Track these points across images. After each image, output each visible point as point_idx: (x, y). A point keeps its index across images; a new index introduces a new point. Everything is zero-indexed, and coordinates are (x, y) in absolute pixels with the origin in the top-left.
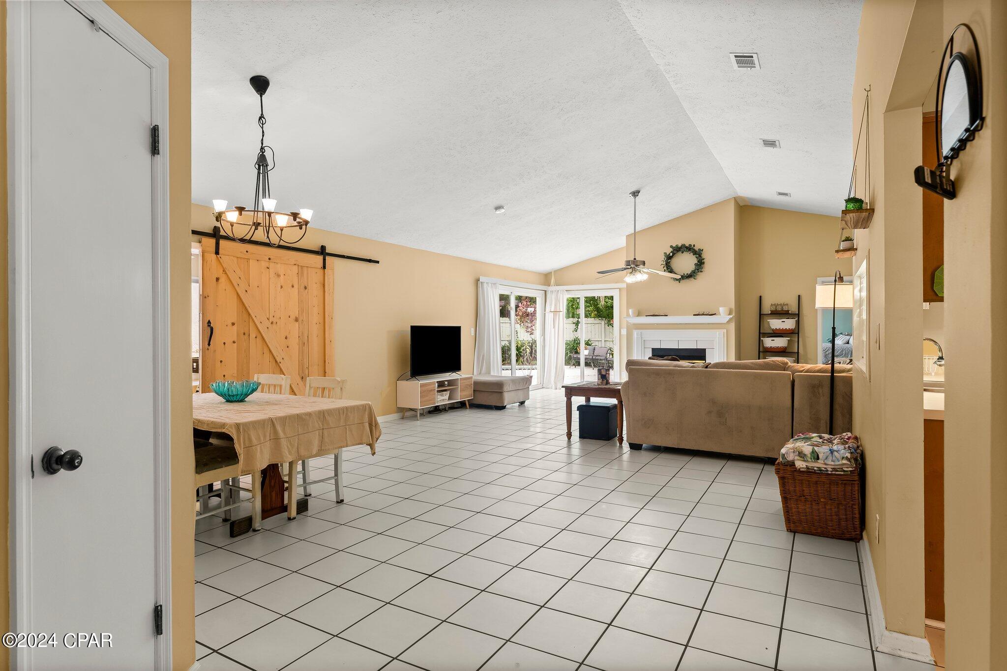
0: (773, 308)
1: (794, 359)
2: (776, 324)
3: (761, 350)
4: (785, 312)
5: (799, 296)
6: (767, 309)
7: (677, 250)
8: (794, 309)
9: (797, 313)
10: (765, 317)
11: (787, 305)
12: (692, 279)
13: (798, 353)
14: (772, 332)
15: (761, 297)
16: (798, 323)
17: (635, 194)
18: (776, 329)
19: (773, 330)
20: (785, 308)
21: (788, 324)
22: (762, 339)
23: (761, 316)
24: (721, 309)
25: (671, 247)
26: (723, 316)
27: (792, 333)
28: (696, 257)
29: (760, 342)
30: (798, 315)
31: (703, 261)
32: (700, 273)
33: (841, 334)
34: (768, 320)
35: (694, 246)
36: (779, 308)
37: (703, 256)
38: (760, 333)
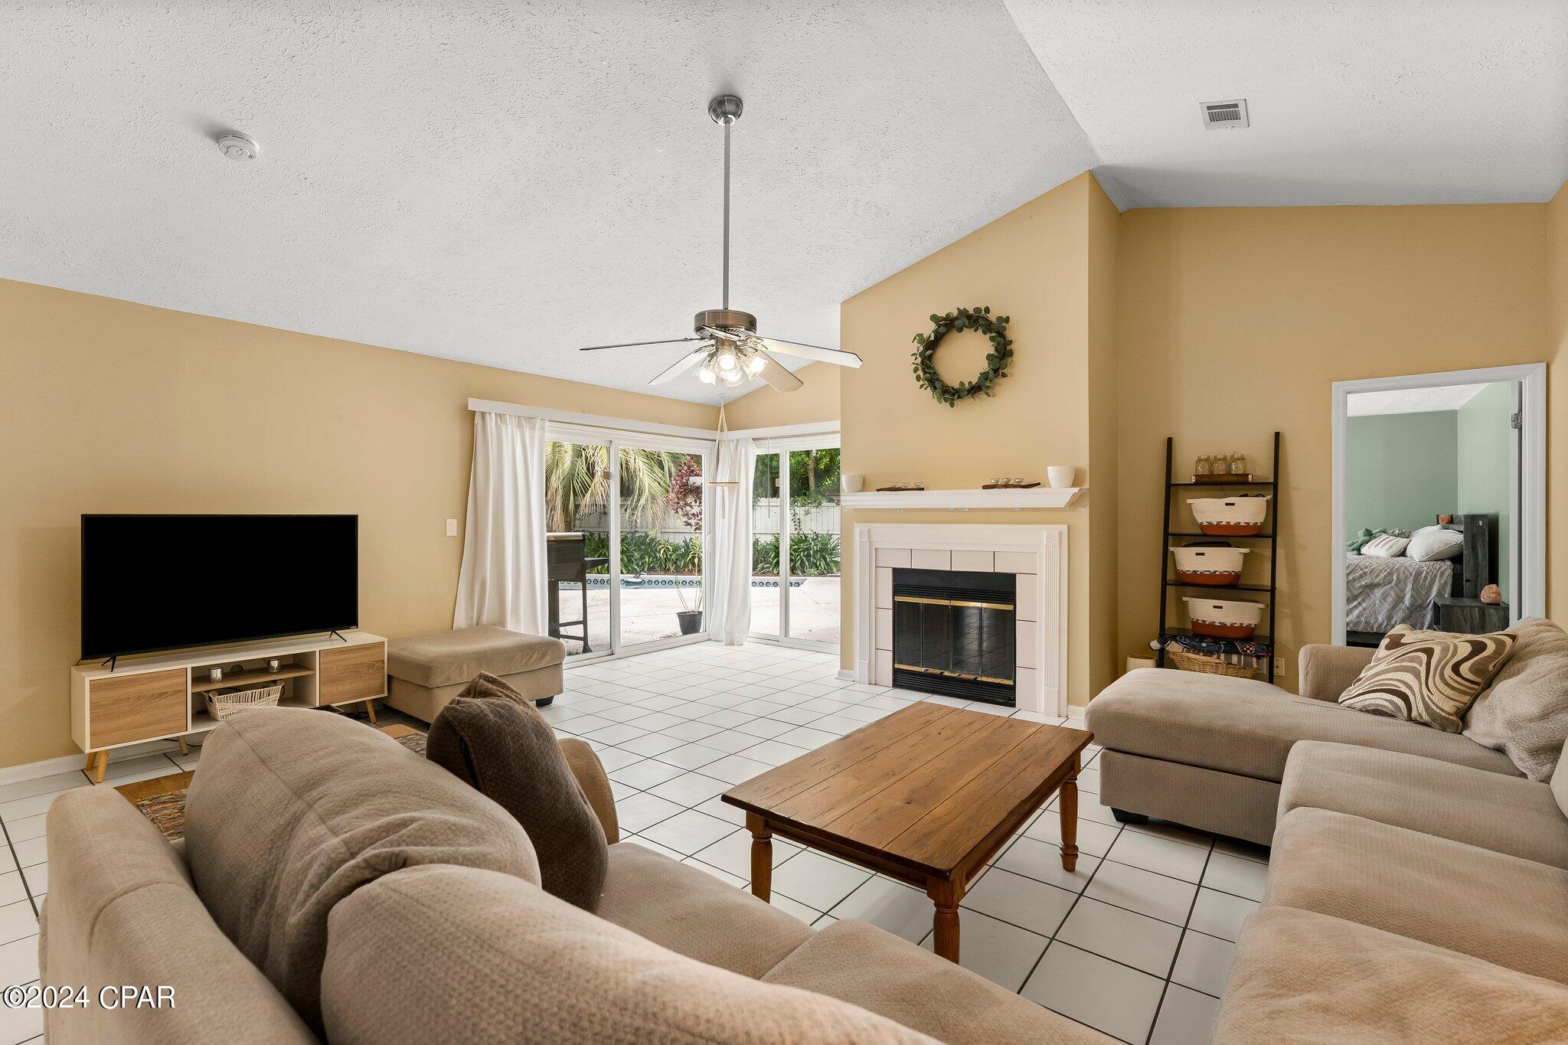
0: (1203, 470)
1: (1261, 606)
2: (1210, 510)
3: (1170, 576)
4: (1235, 479)
5: (1277, 435)
6: (1186, 470)
7: (947, 326)
8: (1262, 470)
9: (1272, 481)
10: (1182, 493)
11: (1243, 459)
12: (982, 395)
13: (1273, 590)
14: (1199, 531)
15: (1170, 441)
16: (1273, 507)
17: (726, 105)
18: (1210, 525)
19: (1201, 526)
20: (1237, 468)
21: (1247, 510)
22: (1171, 549)
23: (1171, 488)
24: (1052, 472)
25: (934, 318)
26: (1057, 492)
27: (1256, 536)
28: (992, 339)
29: (1166, 557)
30: (1275, 486)
31: (1008, 348)
32: (1001, 380)
33: (1384, 532)
34: (1189, 501)
35: (987, 310)
36: (1220, 469)
37: (1010, 334)
38: (1166, 534)
